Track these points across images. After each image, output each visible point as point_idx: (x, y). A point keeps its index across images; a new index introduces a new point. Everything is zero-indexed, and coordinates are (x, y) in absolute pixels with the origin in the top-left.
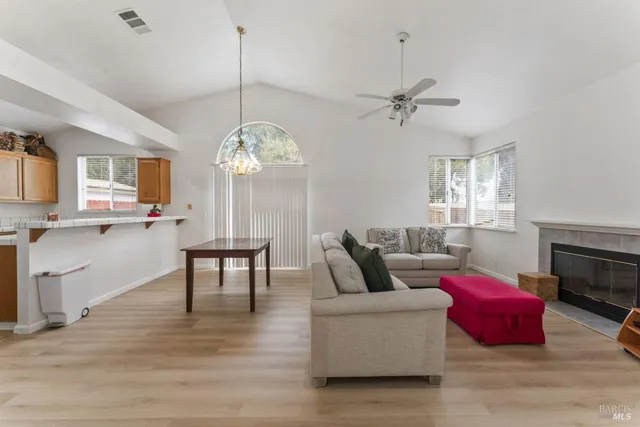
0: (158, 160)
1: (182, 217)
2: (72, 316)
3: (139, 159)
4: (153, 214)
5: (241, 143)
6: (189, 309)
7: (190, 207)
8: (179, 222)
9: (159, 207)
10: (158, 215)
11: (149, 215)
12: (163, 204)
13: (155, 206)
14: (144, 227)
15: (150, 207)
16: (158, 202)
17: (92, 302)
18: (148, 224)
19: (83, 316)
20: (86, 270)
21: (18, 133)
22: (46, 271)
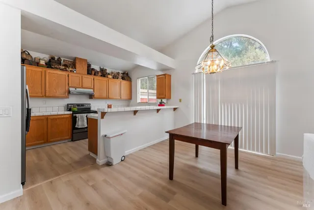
0: (164, 75)
1: (176, 107)
2: (116, 161)
3: (157, 76)
4: (161, 104)
5: (213, 47)
6: (171, 177)
7: (180, 101)
8: (175, 109)
9: (164, 100)
10: (163, 105)
11: (159, 105)
12: (167, 99)
13: (162, 100)
14: (156, 112)
15: (160, 100)
16: (164, 98)
17: (127, 153)
18: (158, 110)
19: (122, 160)
20: (123, 135)
21: (121, 72)
22: (105, 134)
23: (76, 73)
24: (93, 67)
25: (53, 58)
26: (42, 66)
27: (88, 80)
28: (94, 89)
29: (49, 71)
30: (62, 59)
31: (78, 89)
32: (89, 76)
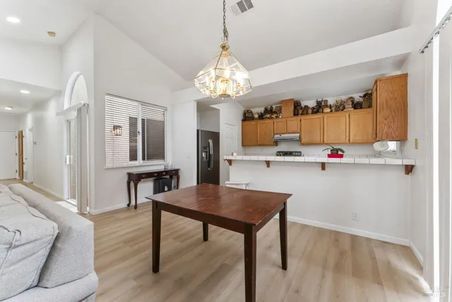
23: (282, 118)
24: (303, 104)
25: (266, 109)
26: (256, 119)
27: (294, 123)
28: (300, 133)
29: (261, 121)
30: (274, 107)
31: (282, 135)
32: (296, 118)
